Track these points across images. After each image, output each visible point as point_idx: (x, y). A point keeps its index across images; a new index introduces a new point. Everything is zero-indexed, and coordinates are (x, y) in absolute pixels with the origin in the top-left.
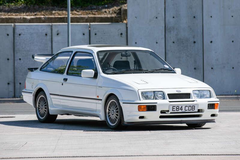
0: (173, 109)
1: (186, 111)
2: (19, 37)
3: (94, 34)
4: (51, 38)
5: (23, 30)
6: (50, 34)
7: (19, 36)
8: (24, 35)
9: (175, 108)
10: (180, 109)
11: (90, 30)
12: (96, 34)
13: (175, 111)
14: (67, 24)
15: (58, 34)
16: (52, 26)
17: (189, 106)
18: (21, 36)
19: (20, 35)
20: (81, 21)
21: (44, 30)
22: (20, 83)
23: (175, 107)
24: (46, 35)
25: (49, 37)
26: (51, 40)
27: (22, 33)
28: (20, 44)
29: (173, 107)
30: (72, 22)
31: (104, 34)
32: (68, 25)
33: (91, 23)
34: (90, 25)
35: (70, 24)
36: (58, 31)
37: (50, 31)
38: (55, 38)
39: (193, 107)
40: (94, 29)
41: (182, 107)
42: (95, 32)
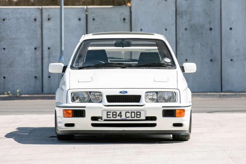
0: (107, 115)
1: (128, 119)
2: (3, 23)
3: (92, 19)
4: (40, 23)
5: (8, 14)
6: (40, 19)
7: (2, 21)
8: (9, 20)
9: (111, 114)
10: (118, 116)
11: (87, 15)
12: (94, 19)
13: (111, 117)
14: (59, 7)
15: (49, 19)
16: (42, 10)
17: (131, 112)
18: (6, 21)
19: (4, 20)
20: (78, 4)
21: (33, 14)
22: (4, 78)
23: (111, 112)
24: (35, 20)
25: (38, 23)
26: (40, 26)
27: (6, 18)
28: (4, 30)
29: (107, 112)
30: (65, 5)
31: (104, 18)
32: (61, 8)
33: (89, 7)
34: (87, 8)
35: (63, 7)
36: (49, 15)
37: (40, 16)
38: (46, 24)
39: (138, 113)
40: (91, 14)
41: (121, 113)
42: (93, 17)
